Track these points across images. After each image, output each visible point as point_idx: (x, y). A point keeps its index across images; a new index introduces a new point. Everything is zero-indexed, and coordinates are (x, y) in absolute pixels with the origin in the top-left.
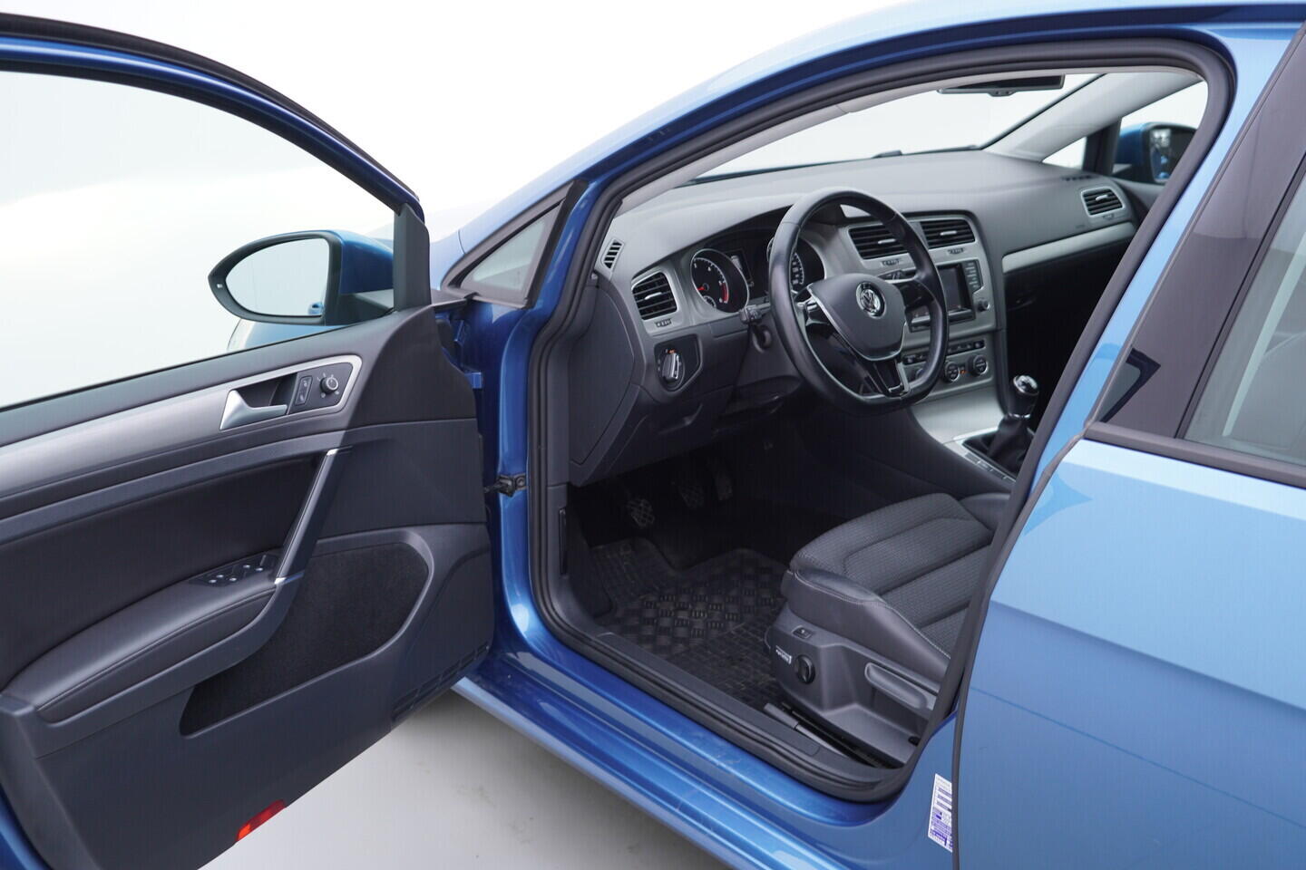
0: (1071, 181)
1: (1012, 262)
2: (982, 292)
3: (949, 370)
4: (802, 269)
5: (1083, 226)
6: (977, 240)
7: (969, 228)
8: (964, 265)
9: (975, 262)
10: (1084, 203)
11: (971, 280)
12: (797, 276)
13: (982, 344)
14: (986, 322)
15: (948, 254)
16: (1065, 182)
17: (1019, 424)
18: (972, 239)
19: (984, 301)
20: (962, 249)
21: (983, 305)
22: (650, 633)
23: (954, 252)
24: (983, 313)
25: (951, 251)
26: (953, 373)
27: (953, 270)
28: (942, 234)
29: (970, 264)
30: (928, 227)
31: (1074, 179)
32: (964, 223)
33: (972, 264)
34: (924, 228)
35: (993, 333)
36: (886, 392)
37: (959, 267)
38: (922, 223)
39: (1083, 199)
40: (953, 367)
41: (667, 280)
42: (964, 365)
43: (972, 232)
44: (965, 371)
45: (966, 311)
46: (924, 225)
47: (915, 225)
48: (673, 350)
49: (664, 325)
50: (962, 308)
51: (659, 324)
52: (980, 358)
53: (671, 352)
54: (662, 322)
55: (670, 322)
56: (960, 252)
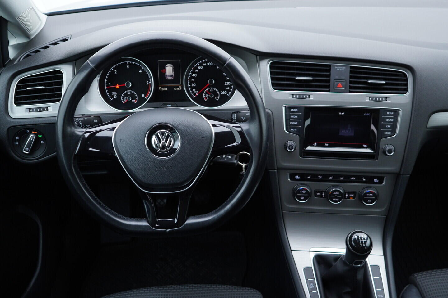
2: (392, 140)
3: (333, 193)
6: (409, 93)
7: (406, 80)
8: (381, 113)
9: (396, 112)
11: (385, 126)
12: (228, 88)
13: (381, 181)
14: (388, 166)
15: (367, 100)
17: (349, 268)
18: (404, 91)
19: (390, 147)
20: (386, 98)
21: (387, 150)
23: (377, 100)
25: (372, 98)
26: (336, 198)
27: (367, 114)
28: (371, 81)
29: (388, 113)
30: (355, 73)
32: (402, 75)
33: (392, 113)
34: (351, 72)
35: (395, 175)
36: (152, 224)
38: (351, 67)
40: (338, 193)
41: (61, 77)
42: (354, 193)
43: (407, 85)
44: (354, 197)
45: (369, 151)
46: (353, 70)
47: (338, 69)
48: (33, 132)
49: (37, 111)
50: (367, 148)
51: (31, 110)
52: (370, 192)
53: (31, 133)
54: (36, 108)
55: (47, 110)
56: (382, 100)
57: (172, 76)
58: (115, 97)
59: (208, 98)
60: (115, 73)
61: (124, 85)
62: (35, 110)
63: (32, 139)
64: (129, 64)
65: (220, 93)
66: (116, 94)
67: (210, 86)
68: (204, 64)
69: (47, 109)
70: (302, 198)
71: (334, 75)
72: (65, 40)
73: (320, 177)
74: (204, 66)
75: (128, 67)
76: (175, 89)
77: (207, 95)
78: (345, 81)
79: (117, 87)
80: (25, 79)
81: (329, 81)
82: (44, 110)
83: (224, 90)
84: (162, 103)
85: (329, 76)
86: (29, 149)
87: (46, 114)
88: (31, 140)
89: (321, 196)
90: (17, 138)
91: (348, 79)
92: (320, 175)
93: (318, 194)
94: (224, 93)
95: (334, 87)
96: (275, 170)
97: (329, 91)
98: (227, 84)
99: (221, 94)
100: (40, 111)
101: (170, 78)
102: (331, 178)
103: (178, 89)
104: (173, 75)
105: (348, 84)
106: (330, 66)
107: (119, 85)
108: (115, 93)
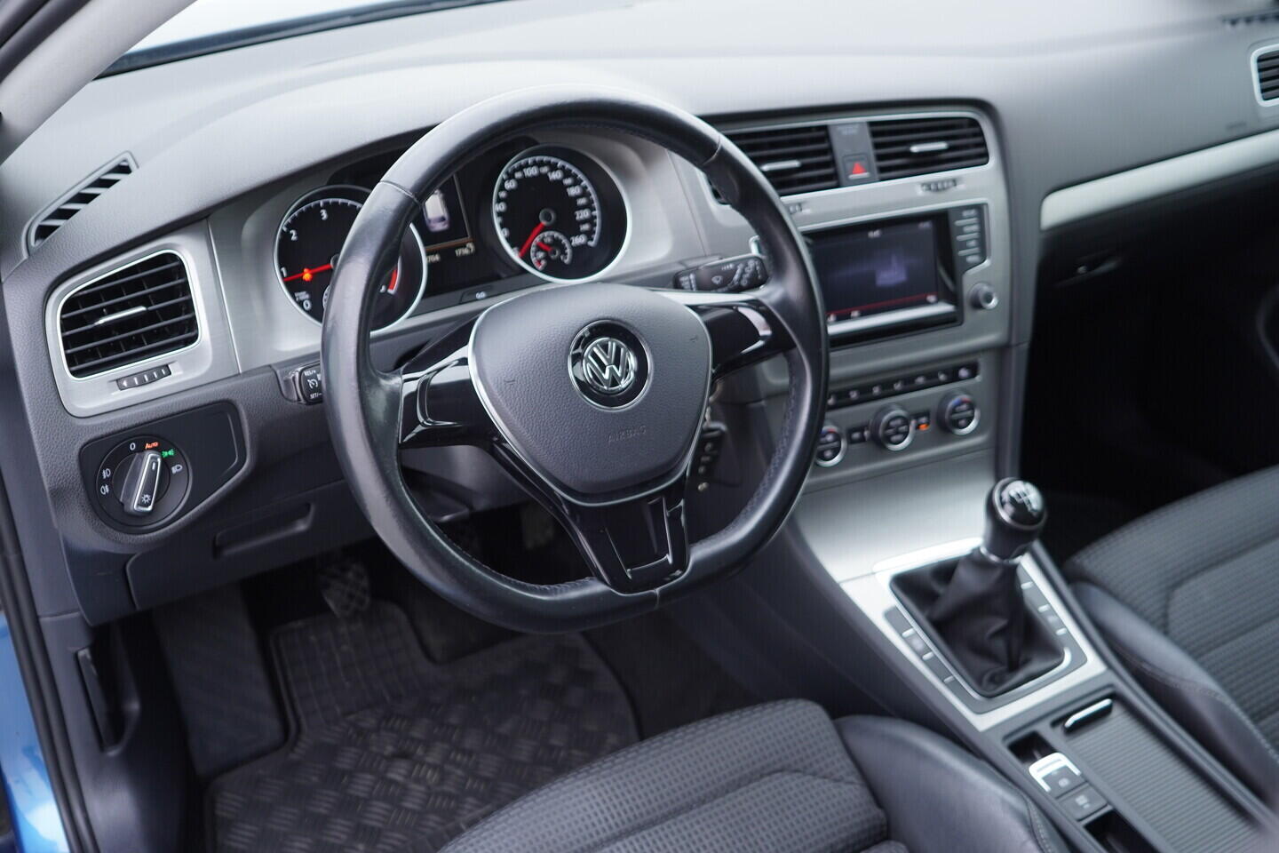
0: (1241, 26)
1: (1062, 207)
2: (983, 272)
3: (888, 426)
4: (596, 213)
5: (1242, 124)
6: (993, 161)
7: (981, 134)
8: (952, 216)
9: (979, 209)
10: (1255, 76)
11: (964, 245)
12: (585, 227)
13: (974, 370)
14: (982, 333)
15: (920, 192)
16: (1228, 27)
17: (997, 574)
18: (983, 158)
19: (986, 289)
20: (955, 181)
21: (981, 296)
22: (323, 811)
23: (936, 188)
24: (980, 313)
25: (928, 186)
26: (897, 433)
27: (926, 225)
28: (915, 149)
29: (965, 213)
30: (882, 134)
31: (1249, 20)
32: (973, 123)
33: (973, 212)
34: (874, 134)
35: (1001, 351)
36: (617, 581)
37: (941, 221)
38: (872, 124)
39: (1254, 66)
40: (899, 422)
41: (180, 270)
42: (926, 414)
43: (983, 144)
44: (928, 424)
45: (944, 308)
46: (877, 129)
47: (846, 131)
48: (148, 446)
49: (143, 383)
50: (937, 301)
51: (125, 384)
52: (962, 403)
53: (141, 449)
54: (139, 374)
55: (169, 373)
56: (948, 188)
57: (443, 219)
58: (307, 305)
59: (543, 262)
60: (294, 238)
61: (326, 267)
62: (136, 379)
63: (154, 464)
64: (327, 206)
65: (571, 242)
66: (307, 296)
67: (545, 229)
68: (518, 175)
69: (165, 370)
70: (828, 454)
71: (841, 149)
72: (124, 169)
73: (854, 395)
74: (518, 181)
75: (324, 214)
76: (459, 252)
77: (541, 255)
78: (863, 156)
79: (307, 276)
80: (82, 296)
81: (832, 163)
82: (161, 376)
83: (578, 233)
84: (459, 293)
85: (830, 150)
86: (151, 498)
87: (166, 388)
88: (153, 468)
89: (862, 439)
90: (105, 474)
91: (872, 152)
92: (854, 389)
93: (856, 435)
94: (579, 240)
95: (847, 176)
96: (760, 400)
97: (838, 186)
98: (581, 217)
99: (573, 243)
100: (152, 380)
101: (439, 227)
102: (876, 390)
103: (466, 251)
104: (446, 215)
105: (875, 164)
106: (825, 128)
107: (310, 269)
108: (304, 293)
